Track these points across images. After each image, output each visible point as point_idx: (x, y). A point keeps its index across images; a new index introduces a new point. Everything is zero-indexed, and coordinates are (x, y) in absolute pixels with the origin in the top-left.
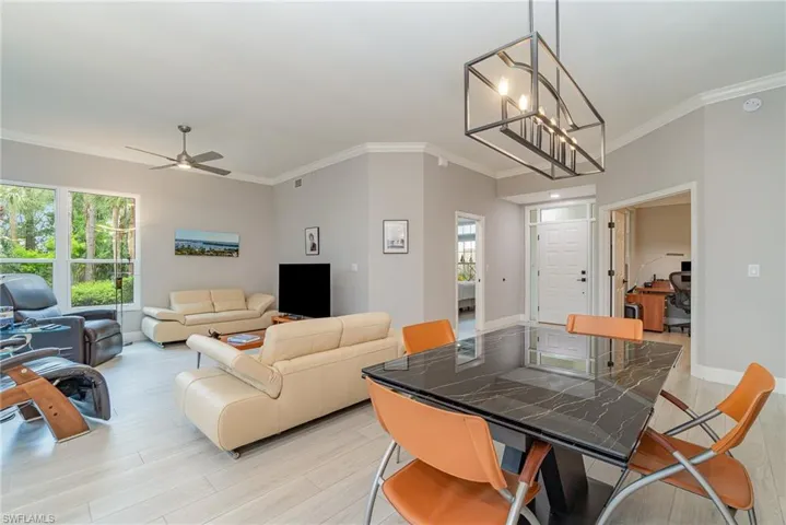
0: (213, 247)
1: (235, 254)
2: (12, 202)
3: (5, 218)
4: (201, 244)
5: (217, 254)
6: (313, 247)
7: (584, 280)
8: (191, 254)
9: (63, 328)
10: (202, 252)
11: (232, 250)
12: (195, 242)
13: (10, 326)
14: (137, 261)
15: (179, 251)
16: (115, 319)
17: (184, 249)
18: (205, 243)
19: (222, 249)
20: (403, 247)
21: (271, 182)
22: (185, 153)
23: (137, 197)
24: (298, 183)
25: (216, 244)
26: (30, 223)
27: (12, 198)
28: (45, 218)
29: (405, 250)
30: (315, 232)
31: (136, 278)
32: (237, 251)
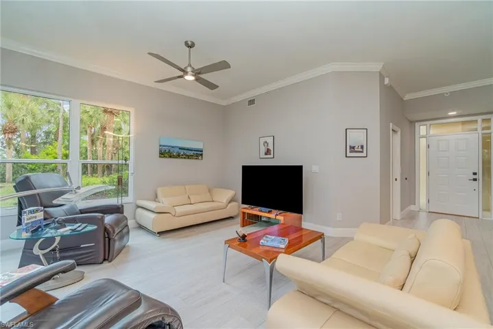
0: (185, 151)
1: (200, 158)
2: (23, 123)
3: (18, 134)
4: (177, 149)
5: (189, 157)
6: (268, 152)
7: (475, 180)
8: (170, 157)
9: (90, 228)
10: (178, 156)
11: (197, 154)
12: (173, 147)
13: (40, 227)
14: (131, 162)
15: (162, 154)
16: (122, 213)
17: (166, 153)
18: (180, 149)
19: (192, 153)
20: (362, 152)
21: (224, 103)
22: (190, 65)
23: (132, 110)
24: (252, 102)
25: (188, 149)
26: (34, 137)
27: (23, 120)
28: (43, 135)
29: (364, 154)
30: (270, 140)
31: (131, 176)
32: (202, 155)
